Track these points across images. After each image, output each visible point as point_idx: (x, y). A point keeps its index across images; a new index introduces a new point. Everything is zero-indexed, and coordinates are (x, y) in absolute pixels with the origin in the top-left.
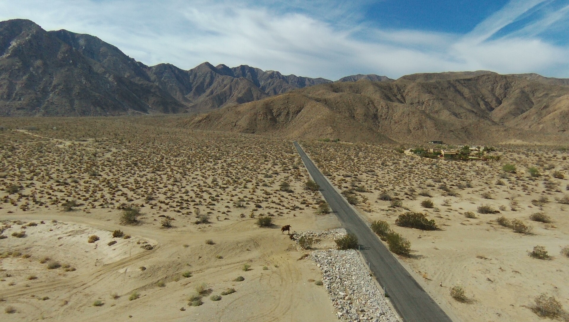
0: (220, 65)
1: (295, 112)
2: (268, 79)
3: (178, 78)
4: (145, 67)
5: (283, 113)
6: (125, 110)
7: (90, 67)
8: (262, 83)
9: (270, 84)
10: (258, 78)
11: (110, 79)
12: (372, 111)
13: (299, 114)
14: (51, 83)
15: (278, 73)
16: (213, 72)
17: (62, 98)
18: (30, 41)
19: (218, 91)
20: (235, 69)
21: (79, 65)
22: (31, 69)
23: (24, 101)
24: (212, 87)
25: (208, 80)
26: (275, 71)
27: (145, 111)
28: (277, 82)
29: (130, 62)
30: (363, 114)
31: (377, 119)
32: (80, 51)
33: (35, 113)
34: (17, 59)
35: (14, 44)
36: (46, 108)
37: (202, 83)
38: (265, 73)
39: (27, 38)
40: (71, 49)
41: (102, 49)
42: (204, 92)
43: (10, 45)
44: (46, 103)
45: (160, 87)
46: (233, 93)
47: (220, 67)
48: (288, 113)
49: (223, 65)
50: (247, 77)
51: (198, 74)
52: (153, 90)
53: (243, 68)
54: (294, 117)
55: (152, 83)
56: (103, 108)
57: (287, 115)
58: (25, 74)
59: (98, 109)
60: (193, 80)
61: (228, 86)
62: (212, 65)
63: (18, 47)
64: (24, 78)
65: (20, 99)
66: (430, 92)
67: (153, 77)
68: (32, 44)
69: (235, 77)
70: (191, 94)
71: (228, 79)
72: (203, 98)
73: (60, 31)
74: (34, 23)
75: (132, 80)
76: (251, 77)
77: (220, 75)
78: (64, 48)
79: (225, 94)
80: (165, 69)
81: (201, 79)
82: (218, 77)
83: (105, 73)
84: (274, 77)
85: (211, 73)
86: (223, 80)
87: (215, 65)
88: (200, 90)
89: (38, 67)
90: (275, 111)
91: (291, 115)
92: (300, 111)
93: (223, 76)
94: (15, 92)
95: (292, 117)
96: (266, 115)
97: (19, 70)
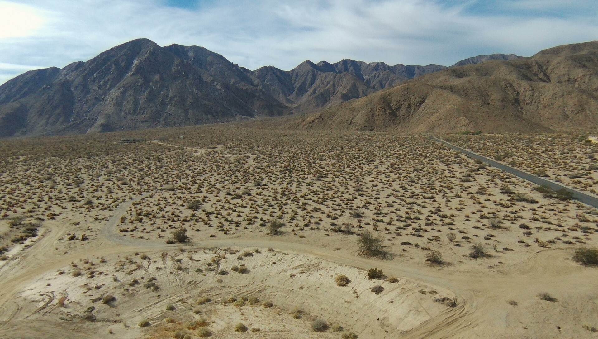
0: (321, 62)
1: (417, 104)
2: (373, 71)
3: (279, 79)
4: (248, 71)
5: (403, 107)
6: (233, 116)
7: (200, 77)
8: (366, 77)
9: (375, 76)
10: (361, 72)
11: (218, 87)
12: (511, 95)
13: (423, 106)
14: (167, 96)
15: (383, 63)
16: (314, 69)
17: (178, 108)
18: (148, 58)
19: (321, 90)
20: (337, 64)
21: (191, 76)
22: (151, 84)
23: (147, 114)
24: (314, 86)
25: (309, 79)
26: (380, 62)
27: (252, 115)
28: (382, 74)
29: (234, 68)
30: (501, 100)
31: (519, 104)
32: (190, 62)
33: (157, 125)
34: (139, 76)
35: (136, 62)
36: (165, 120)
37: (304, 83)
38: (369, 65)
39: (146, 56)
40: (183, 61)
41: (209, 58)
42: (307, 91)
43: (133, 63)
44: (165, 114)
45: (264, 90)
46: (337, 90)
47: (321, 64)
48: (409, 106)
49: (324, 62)
50: (350, 71)
51: (299, 74)
52: (257, 94)
53: (345, 62)
54: (416, 109)
55: (256, 88)
56: (214, 116)
57: (407, 107)
58: (146, 89)
59: (209, 116)
60: (295, 81)
61: (331, 83)
62: (313, 63)
63: (140, 64)
64: (146, 92)
65: (143, 113)
66: (585, 66)
67: (256, 82)
68: (150, 61)
69: (337, 73)
70: (294, 94)
71: (330, 76)
72: (305, 98)
73: (172, 45)
74: (151, 41)
75: (237, 85)
76: (354, 71)
77: (321, 73)
78: (177, 61)
79: (329, 91)
80: (268, 72)
81: (303, 79)
82: (320, 74)
83: (213, 81)
84: (379, 68)
85: (313, 71)
86: (326, 77)
87: (316, 63)
88: (302, 90)
89: (157, 82)
90: (393, 104)
91: (413, 108)
92: (423, 102)
93: (326, 73)
94: (140, 106)
95: (414, 109)
96: (385, 110)
97: (141, 86)
